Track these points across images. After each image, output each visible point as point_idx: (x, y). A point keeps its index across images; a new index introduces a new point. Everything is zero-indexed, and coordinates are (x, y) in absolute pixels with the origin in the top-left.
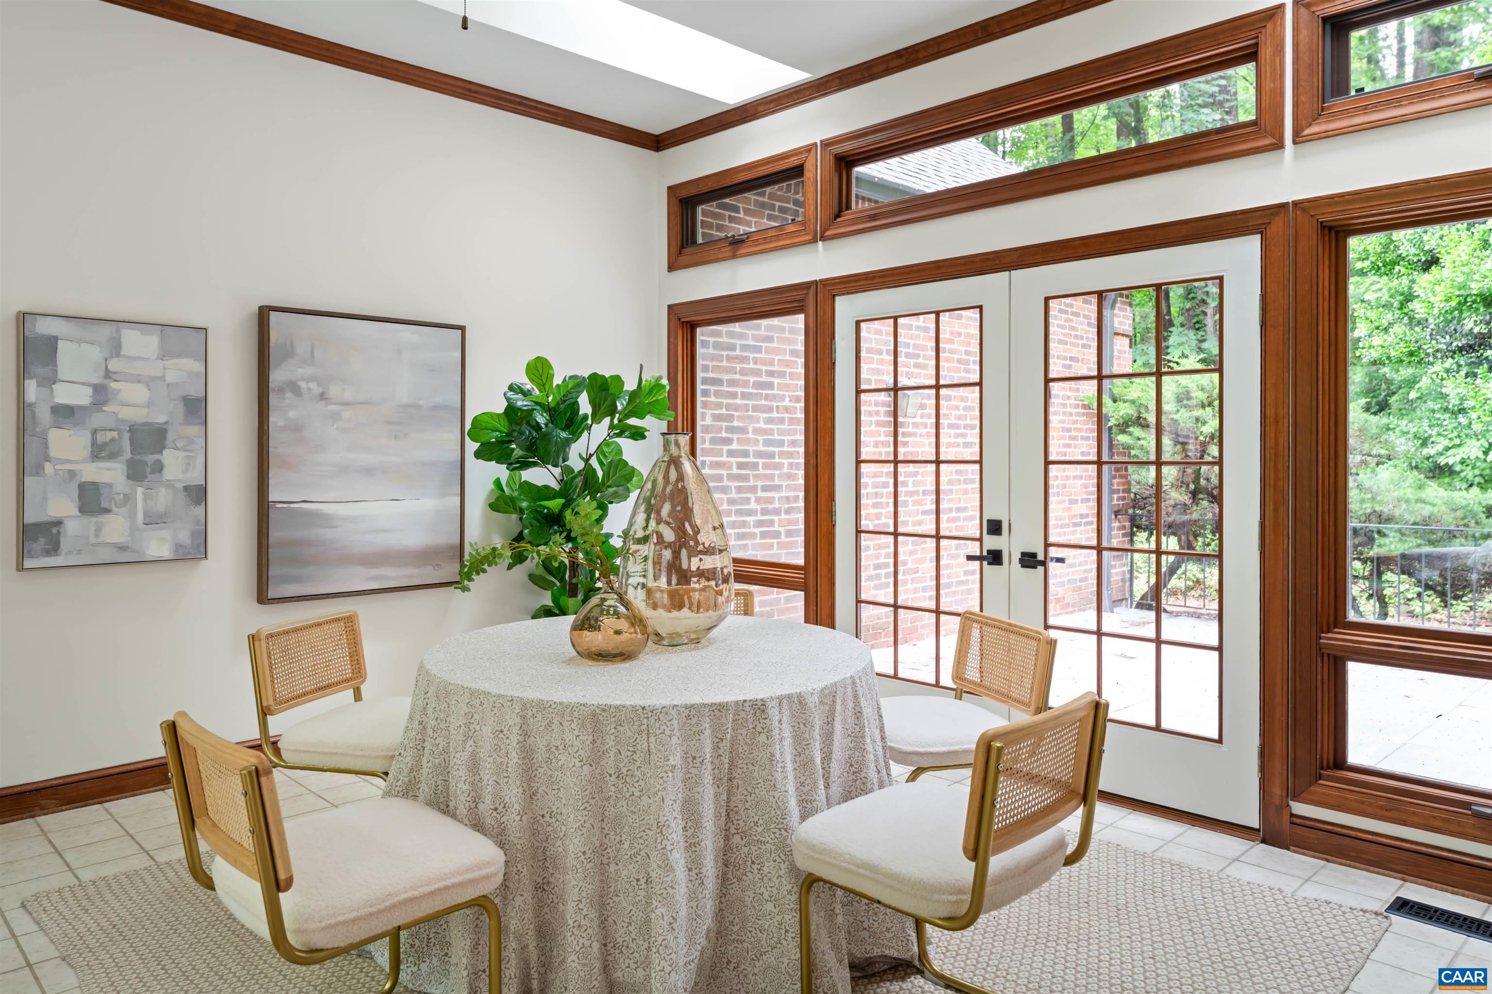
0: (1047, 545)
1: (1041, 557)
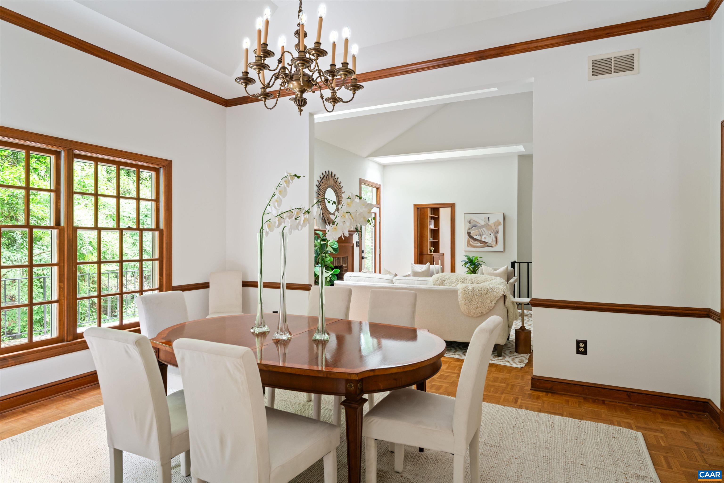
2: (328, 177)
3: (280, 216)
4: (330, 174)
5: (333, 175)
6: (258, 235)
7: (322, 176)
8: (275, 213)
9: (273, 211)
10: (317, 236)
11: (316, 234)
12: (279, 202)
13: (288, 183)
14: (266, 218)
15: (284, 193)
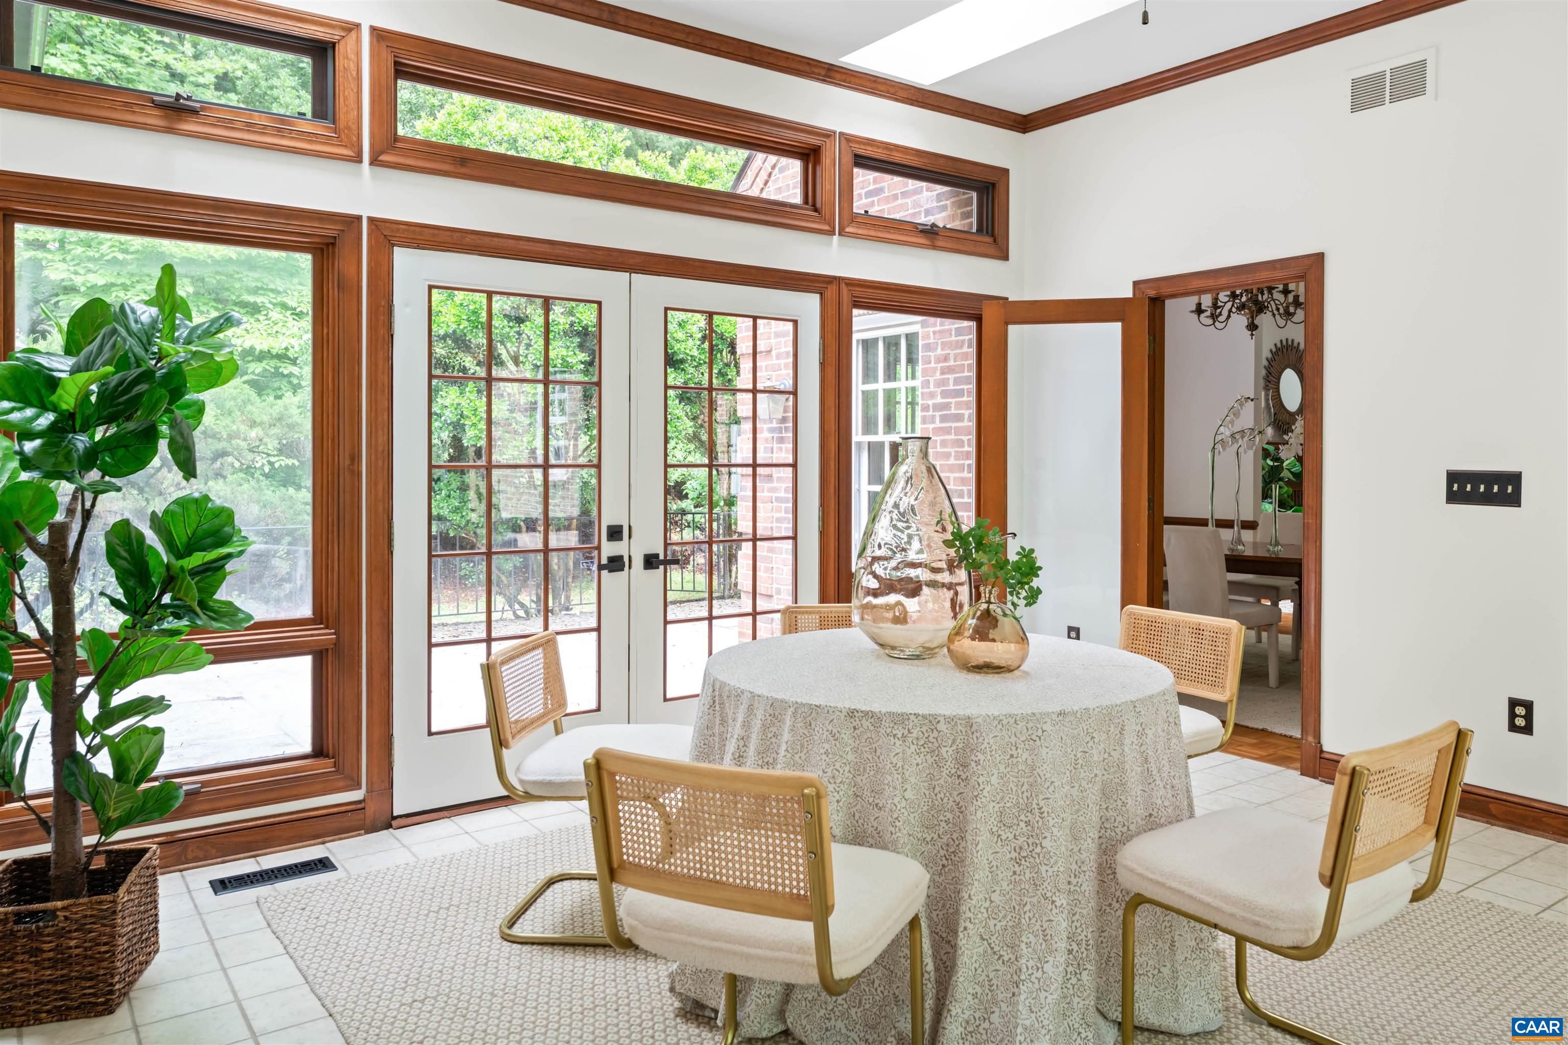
0: (666, 545)
1: (662, 557)
2: (1285, 350)
3: (1233, 436)
4: (1290, 343)
5: (1295, 344)
6: (1210, 455)
7: (1274, 350)
8: (1228, 433)
9: (1226, 432)
10: (1266, 454)
11: (1264, 449)
12: (1232, 422)
13: (1241, 405)
14: (1219, 438)
15: (1237, 415)
